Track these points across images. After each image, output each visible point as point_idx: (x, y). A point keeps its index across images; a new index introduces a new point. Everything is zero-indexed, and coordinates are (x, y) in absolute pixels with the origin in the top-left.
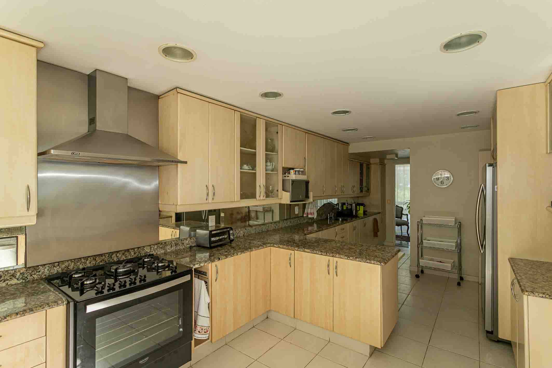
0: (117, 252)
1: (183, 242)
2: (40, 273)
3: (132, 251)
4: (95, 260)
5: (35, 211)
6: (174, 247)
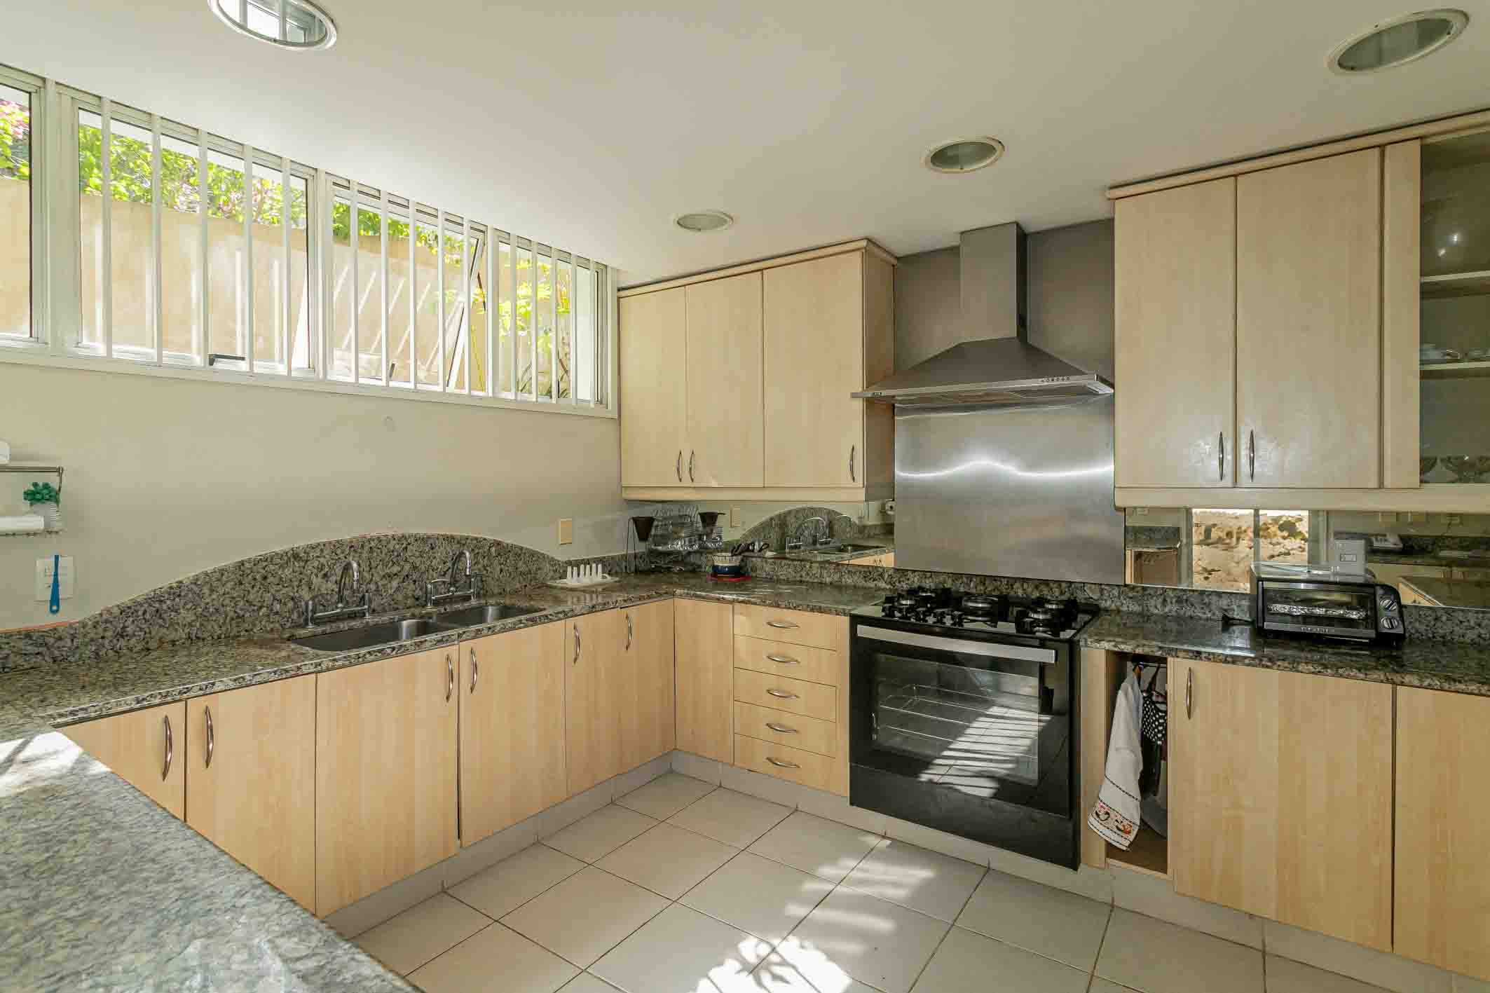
0: (1024, 580)
1: (1206, 600)
2: (909, 582)
3: (1055, 585)
4: (984, 584)
5: (861, 482)
6: (1175, 607)
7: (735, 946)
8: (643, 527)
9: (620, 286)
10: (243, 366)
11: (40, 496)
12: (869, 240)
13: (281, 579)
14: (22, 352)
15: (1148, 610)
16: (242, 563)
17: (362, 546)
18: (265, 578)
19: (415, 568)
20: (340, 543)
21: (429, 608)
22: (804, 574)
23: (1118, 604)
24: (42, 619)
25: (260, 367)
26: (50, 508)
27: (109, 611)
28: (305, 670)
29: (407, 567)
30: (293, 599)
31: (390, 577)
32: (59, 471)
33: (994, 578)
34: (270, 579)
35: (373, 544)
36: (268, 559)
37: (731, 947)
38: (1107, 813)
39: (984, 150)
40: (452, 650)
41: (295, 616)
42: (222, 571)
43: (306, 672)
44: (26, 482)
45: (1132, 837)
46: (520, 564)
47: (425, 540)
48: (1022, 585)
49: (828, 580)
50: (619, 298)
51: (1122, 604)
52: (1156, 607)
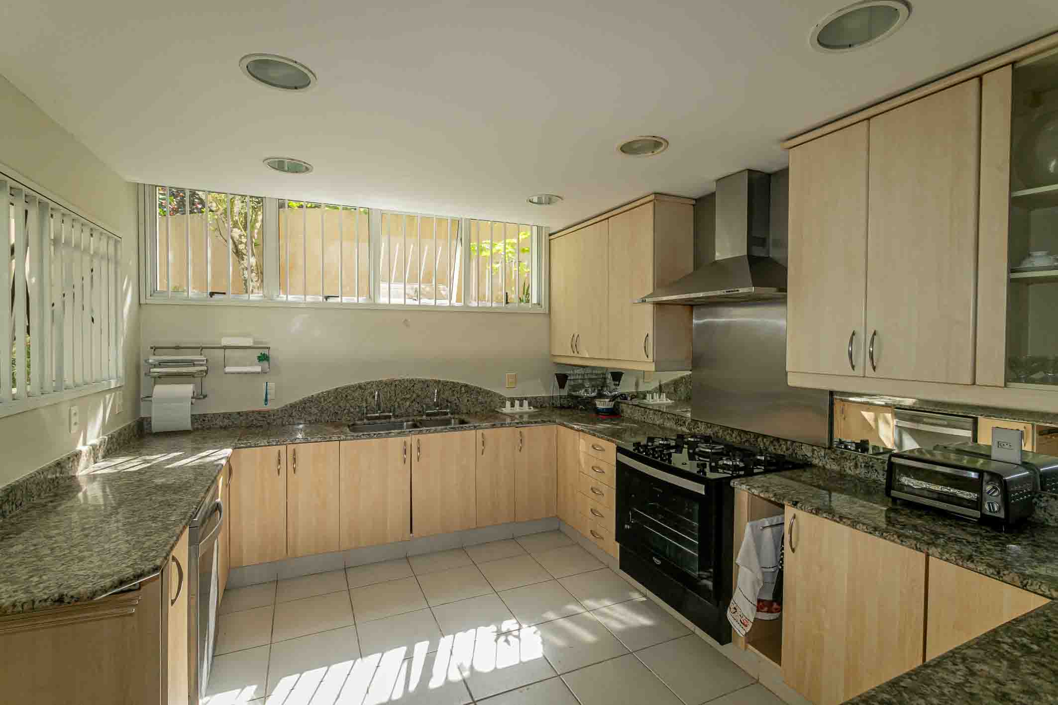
2: (699, 429)
5: (652, 358)
6: (863, 471)
7: (502, 620)
8: (562, 379)
9: (550, 232)
10: (339, 300)
11: (264, 358)
12: (655, 193)
13: (353, 397)
14: (259, 301)
15: (845, 471)
16: (337, 389)
17: (391, 384)
18: (346, 396)
19: (418, 396)
20: (381, 382)
21: (424, 417)
22: (645, 417)
23: (824, 463)
24: (262, 407)
25: (345, 300)
26: (266, 363)
27: (287, 406)
28: (333, 439)
29: (415, 396)
30: (359, 407)
31: (405, 399)
32: (269, 348)
33: (746, 432)
34: (349, 397)
35: (397, 383)
36: (349, 387)
37: (499, 620)
38: (735, 608)
39: (656, 144)
40: (408, 439)
41: (360, 415)
42: (328, 392)
43: (334, 439)
44: (258, 353)
45: (748, 629)
46: (480, 398)
47: (426, 384)
48: (763, 440)
49: (658, 423)
50: (550, 240)
51: (827, 463)
52: (850, 468)
